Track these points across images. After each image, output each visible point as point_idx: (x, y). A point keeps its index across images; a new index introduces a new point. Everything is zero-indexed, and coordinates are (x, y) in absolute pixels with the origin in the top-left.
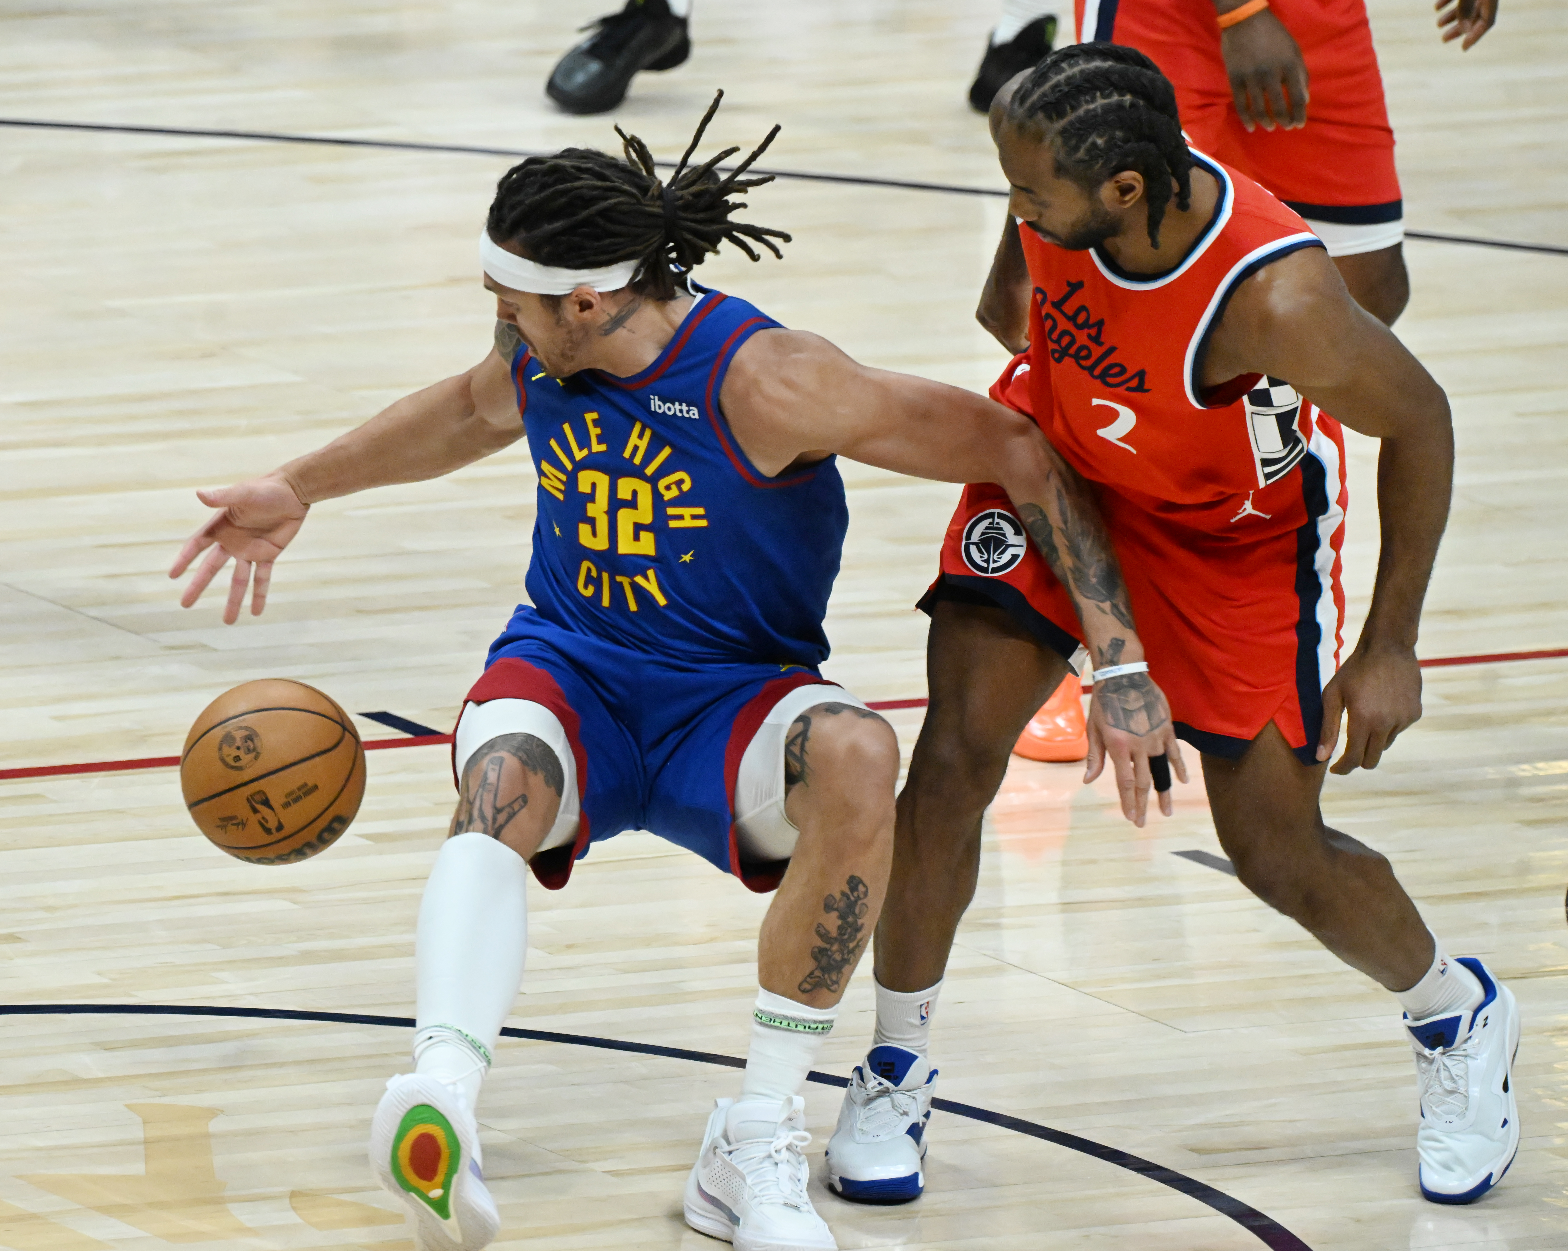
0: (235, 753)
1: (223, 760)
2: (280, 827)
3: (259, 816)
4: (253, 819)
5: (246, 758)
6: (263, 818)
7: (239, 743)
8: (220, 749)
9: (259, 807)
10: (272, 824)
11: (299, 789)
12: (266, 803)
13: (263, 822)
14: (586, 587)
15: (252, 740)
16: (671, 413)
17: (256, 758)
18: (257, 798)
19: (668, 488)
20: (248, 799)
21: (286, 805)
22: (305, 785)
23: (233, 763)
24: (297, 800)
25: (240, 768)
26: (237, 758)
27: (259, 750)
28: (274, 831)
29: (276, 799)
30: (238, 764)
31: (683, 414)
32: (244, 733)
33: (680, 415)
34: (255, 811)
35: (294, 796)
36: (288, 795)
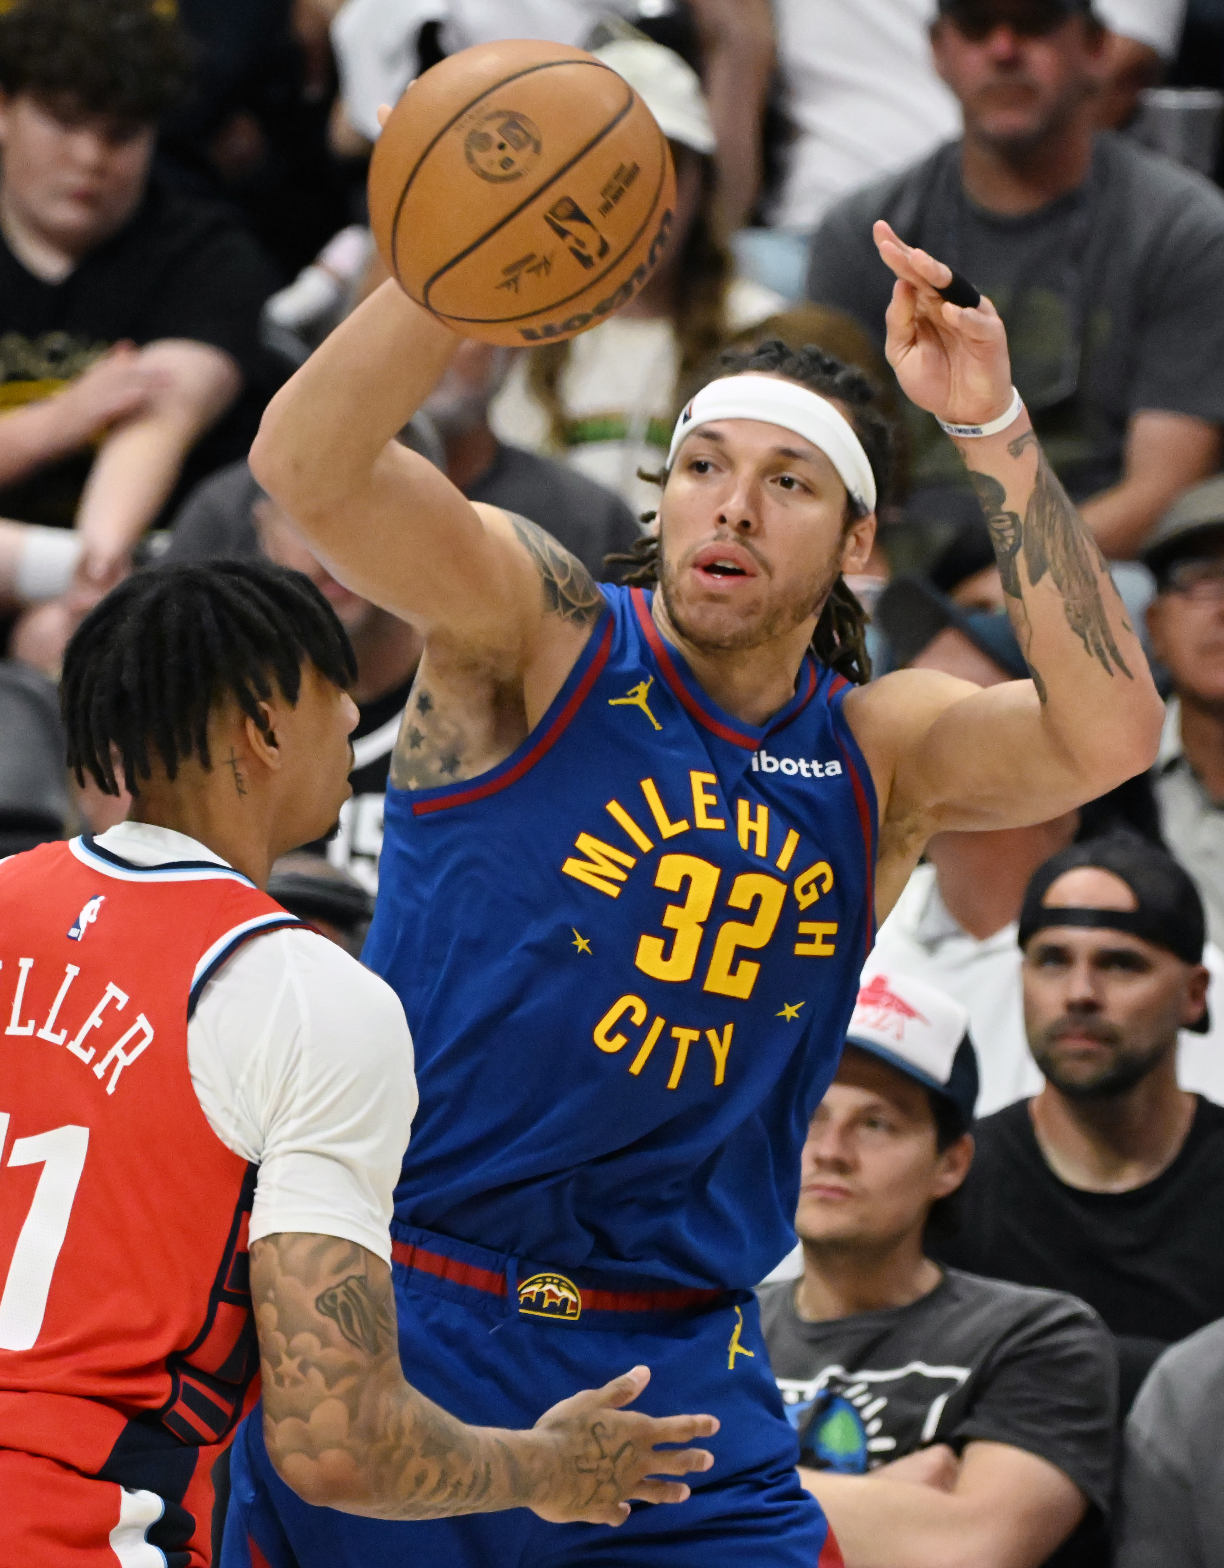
0: (498, 155)
1: (484, 175)
2: (604, 249)
3: (570, 241)
4: (563, 246)
5: (521, 158)
6: (578, 241)
7: (498, 138)
8: (470, 159)
9: (566, 225)
10: (591, 250)
11: (617, 176)
12: (577, 215)
13: (577, 247)
14: (610, 1036)
15: (518, 127)
16: (793, 772)
17: (537, 148)
18: (561, 211)
19: (806, 890)
20: (547, 219)
21: (606, 208)
22: (622, 167)
23: (500, 172)
24: (617, 196)
25: (517, 176)
26: (507, 163)
27: (536, 137)
28: (596, 259)
29: (589, 205)
30: (511, 171)
31: (813, 774)
32: (500, 122)
33: (808, 775)
34: (562, 233)
35: (612, 192)
36: (604, 193)
